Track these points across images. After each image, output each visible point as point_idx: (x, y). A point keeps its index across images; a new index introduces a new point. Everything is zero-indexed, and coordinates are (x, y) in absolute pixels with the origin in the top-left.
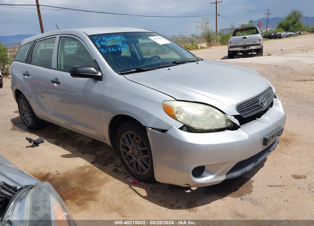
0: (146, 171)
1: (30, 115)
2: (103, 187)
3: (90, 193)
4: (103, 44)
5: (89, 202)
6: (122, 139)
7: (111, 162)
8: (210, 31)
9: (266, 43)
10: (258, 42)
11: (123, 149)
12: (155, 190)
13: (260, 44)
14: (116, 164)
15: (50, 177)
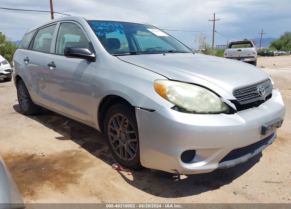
0: (132, 156)
1: (27, 100)
2: (86, 172)
3: (72, 176)
4: (101, 28)
5: (68, 184)
6: (110, 122)
7: (99, 149)
8: (207, 45)
9: (259, 59)
10: (253, 55)
11: (111, 134)
12: (141, 178)
13: (254, 57)
14: (103, 150)
15: (34, 158)
